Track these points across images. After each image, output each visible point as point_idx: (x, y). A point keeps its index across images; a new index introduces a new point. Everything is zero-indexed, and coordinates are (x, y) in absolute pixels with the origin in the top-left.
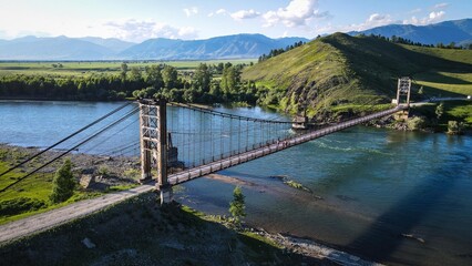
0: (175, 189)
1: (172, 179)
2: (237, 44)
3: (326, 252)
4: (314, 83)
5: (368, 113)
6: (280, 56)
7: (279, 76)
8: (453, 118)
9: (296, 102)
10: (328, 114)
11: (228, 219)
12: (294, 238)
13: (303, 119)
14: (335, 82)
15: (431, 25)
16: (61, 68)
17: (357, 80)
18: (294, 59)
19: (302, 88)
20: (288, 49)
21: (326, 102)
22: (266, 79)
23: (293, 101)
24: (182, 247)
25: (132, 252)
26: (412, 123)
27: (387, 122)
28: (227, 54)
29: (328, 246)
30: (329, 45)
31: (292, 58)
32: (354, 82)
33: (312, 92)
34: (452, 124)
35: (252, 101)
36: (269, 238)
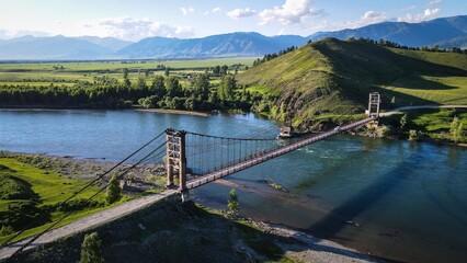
0: (191, 192)
1: (188, 185)
2: (232, 42)
3: (292, 233)
4: (300, 94)
5: (346, 122)
6: (273, 61)
7: (272, 81)
8: (415, 127)
9: (285, 111)
10: (311, 123)
11: (227, 213)
12: (272, 225)
13: (289, 129)
14: (319, 93)
15: (424, 23)
16: (62, 70)
17: (337, 92)
18: (286, 65)
19: (290, 98)
20: (281, 54)
21: (311, 111)
22: (260, 83)
23: (282, 110)
24: (197, 229)
25: (168, 232)
26: (381, 131)
27: (361, 130)
28: (223, 52)
29: (294, 229)
30: (318, 52)
31: (284, 63)
32: (335, 93)
33: (299, 102)
34: (413, 132)
35: (246, 108)
36: (255, 225)
